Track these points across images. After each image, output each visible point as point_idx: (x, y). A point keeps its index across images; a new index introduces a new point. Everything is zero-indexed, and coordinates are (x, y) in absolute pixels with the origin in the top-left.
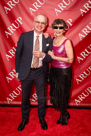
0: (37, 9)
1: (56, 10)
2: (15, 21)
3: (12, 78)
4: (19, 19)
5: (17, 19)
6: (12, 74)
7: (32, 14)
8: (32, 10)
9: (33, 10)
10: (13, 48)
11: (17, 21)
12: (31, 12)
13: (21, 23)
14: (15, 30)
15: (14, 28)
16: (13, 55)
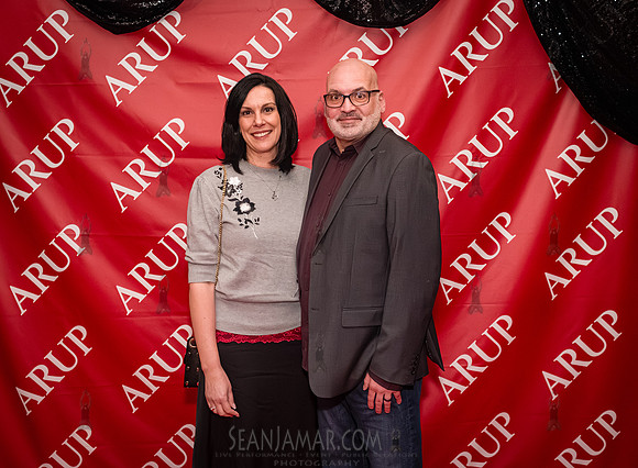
0: (141, 79)
1: (222, 79)
2: (47, 137)
3: (40, 392)
4: (65, 128)
5: (56, 129)
6: (40, 374)
7: (118, 103)
8: (116, 87)
9: (123, 85)
10: (43, 255)
11: (55, 136)
12: (114, 94)
13: (73, 145)
14: (46, 176)
15: (41, 167)
16: (44, 289)
